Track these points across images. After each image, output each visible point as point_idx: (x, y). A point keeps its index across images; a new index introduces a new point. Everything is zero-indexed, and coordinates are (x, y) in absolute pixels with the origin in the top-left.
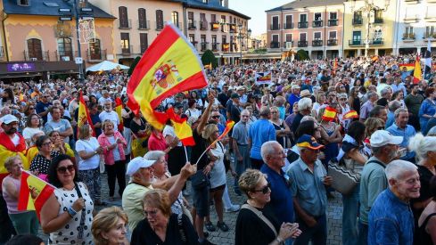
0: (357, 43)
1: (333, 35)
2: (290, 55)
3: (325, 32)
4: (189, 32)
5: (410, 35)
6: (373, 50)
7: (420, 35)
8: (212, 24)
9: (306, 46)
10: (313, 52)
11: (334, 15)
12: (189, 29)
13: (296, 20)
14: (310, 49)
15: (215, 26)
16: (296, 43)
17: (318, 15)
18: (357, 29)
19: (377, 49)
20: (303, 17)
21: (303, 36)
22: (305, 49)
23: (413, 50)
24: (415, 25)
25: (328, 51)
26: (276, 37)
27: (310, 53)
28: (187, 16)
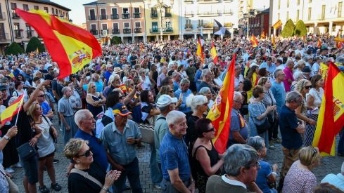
0: (155, 31)
1: (138, 25)
2: (107, 41)
3: (132, 23)
4: (13, 21)
5: (189, 26)
6: (167, 36)
7: (195, 25)
9: (119, 33)
10: (125, 38)
11: (137, 10)
12: (13, 18)
13: (109, 13)
14: (122, 35)
17: (125, 10)
18: (155, 20)
19: (169, 35)
20: (114, 10)
21: (116, 26)
22: (118, 35)
23: (192, 36)
24: (192, 19)
25: (135, 37)
26: (94, 26)
27: (122, 39)
28: (10, 6)
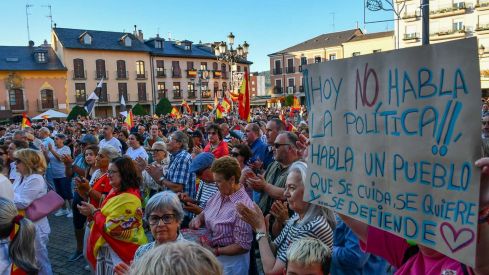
4: (157, 80)
8: (187, 71)
11: (333, 57)
12: (158, 77)
13: (297, 64)
15: (190, 73)
16: (298, 88)
17: (318, 59)
20: (304, 60)
26: (278, 82)
28: (155, 64)
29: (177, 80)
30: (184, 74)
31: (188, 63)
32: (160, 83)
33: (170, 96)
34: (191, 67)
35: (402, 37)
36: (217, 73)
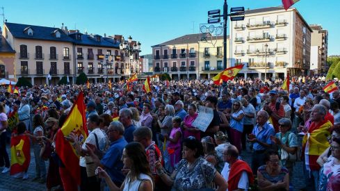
0: (207, 69)
1: (192, 63)
3: (188, 62)
4: (77, 61)
7: (246, 64)
8: (98, 55)
9: (176, 71)
10: (181, 75)
11: (192, 50)
13: (170, 53)
14: (179, 73)
15: (100, 57)
16: (170, 68)
17: (183, 50)
18: (207, 60)
20: (174, 51)
21: (175, 63)
25: (190, 75)
26: (158, 64)
27: (179, 76)
28: (76, 50)
29: (91, 61)
30: (95, 58)
31: (98, 50)
32: (79, 63)
33: (86, 72)
34: (100, 53)
35: (234, 39)
36: (117, 58)
